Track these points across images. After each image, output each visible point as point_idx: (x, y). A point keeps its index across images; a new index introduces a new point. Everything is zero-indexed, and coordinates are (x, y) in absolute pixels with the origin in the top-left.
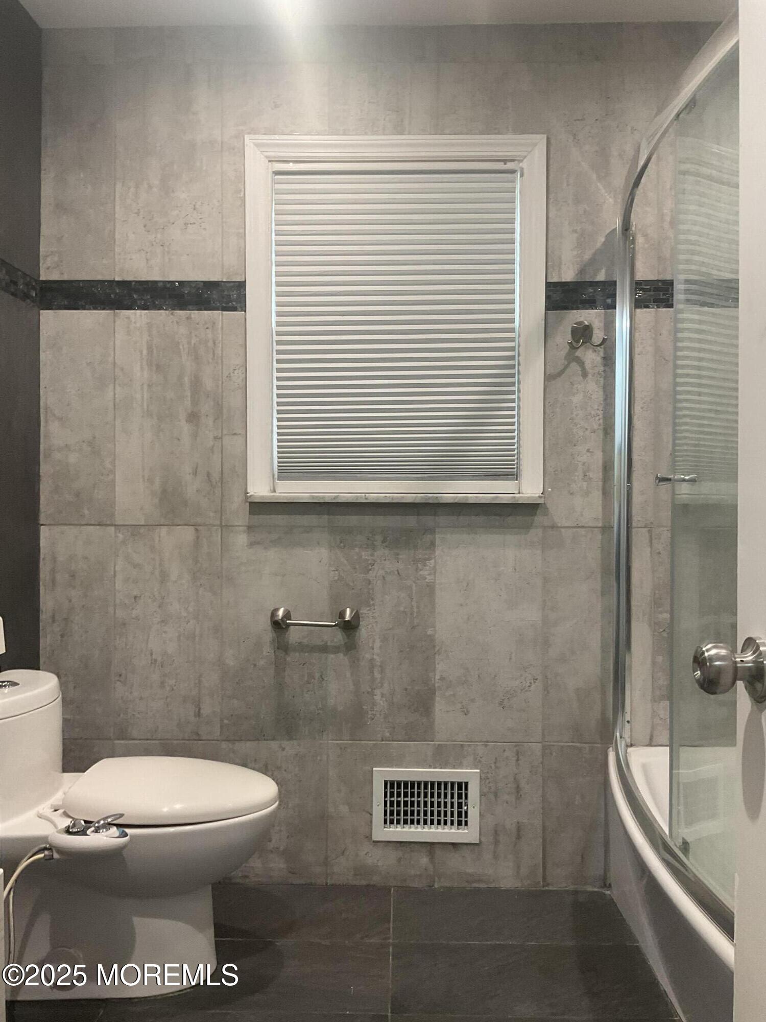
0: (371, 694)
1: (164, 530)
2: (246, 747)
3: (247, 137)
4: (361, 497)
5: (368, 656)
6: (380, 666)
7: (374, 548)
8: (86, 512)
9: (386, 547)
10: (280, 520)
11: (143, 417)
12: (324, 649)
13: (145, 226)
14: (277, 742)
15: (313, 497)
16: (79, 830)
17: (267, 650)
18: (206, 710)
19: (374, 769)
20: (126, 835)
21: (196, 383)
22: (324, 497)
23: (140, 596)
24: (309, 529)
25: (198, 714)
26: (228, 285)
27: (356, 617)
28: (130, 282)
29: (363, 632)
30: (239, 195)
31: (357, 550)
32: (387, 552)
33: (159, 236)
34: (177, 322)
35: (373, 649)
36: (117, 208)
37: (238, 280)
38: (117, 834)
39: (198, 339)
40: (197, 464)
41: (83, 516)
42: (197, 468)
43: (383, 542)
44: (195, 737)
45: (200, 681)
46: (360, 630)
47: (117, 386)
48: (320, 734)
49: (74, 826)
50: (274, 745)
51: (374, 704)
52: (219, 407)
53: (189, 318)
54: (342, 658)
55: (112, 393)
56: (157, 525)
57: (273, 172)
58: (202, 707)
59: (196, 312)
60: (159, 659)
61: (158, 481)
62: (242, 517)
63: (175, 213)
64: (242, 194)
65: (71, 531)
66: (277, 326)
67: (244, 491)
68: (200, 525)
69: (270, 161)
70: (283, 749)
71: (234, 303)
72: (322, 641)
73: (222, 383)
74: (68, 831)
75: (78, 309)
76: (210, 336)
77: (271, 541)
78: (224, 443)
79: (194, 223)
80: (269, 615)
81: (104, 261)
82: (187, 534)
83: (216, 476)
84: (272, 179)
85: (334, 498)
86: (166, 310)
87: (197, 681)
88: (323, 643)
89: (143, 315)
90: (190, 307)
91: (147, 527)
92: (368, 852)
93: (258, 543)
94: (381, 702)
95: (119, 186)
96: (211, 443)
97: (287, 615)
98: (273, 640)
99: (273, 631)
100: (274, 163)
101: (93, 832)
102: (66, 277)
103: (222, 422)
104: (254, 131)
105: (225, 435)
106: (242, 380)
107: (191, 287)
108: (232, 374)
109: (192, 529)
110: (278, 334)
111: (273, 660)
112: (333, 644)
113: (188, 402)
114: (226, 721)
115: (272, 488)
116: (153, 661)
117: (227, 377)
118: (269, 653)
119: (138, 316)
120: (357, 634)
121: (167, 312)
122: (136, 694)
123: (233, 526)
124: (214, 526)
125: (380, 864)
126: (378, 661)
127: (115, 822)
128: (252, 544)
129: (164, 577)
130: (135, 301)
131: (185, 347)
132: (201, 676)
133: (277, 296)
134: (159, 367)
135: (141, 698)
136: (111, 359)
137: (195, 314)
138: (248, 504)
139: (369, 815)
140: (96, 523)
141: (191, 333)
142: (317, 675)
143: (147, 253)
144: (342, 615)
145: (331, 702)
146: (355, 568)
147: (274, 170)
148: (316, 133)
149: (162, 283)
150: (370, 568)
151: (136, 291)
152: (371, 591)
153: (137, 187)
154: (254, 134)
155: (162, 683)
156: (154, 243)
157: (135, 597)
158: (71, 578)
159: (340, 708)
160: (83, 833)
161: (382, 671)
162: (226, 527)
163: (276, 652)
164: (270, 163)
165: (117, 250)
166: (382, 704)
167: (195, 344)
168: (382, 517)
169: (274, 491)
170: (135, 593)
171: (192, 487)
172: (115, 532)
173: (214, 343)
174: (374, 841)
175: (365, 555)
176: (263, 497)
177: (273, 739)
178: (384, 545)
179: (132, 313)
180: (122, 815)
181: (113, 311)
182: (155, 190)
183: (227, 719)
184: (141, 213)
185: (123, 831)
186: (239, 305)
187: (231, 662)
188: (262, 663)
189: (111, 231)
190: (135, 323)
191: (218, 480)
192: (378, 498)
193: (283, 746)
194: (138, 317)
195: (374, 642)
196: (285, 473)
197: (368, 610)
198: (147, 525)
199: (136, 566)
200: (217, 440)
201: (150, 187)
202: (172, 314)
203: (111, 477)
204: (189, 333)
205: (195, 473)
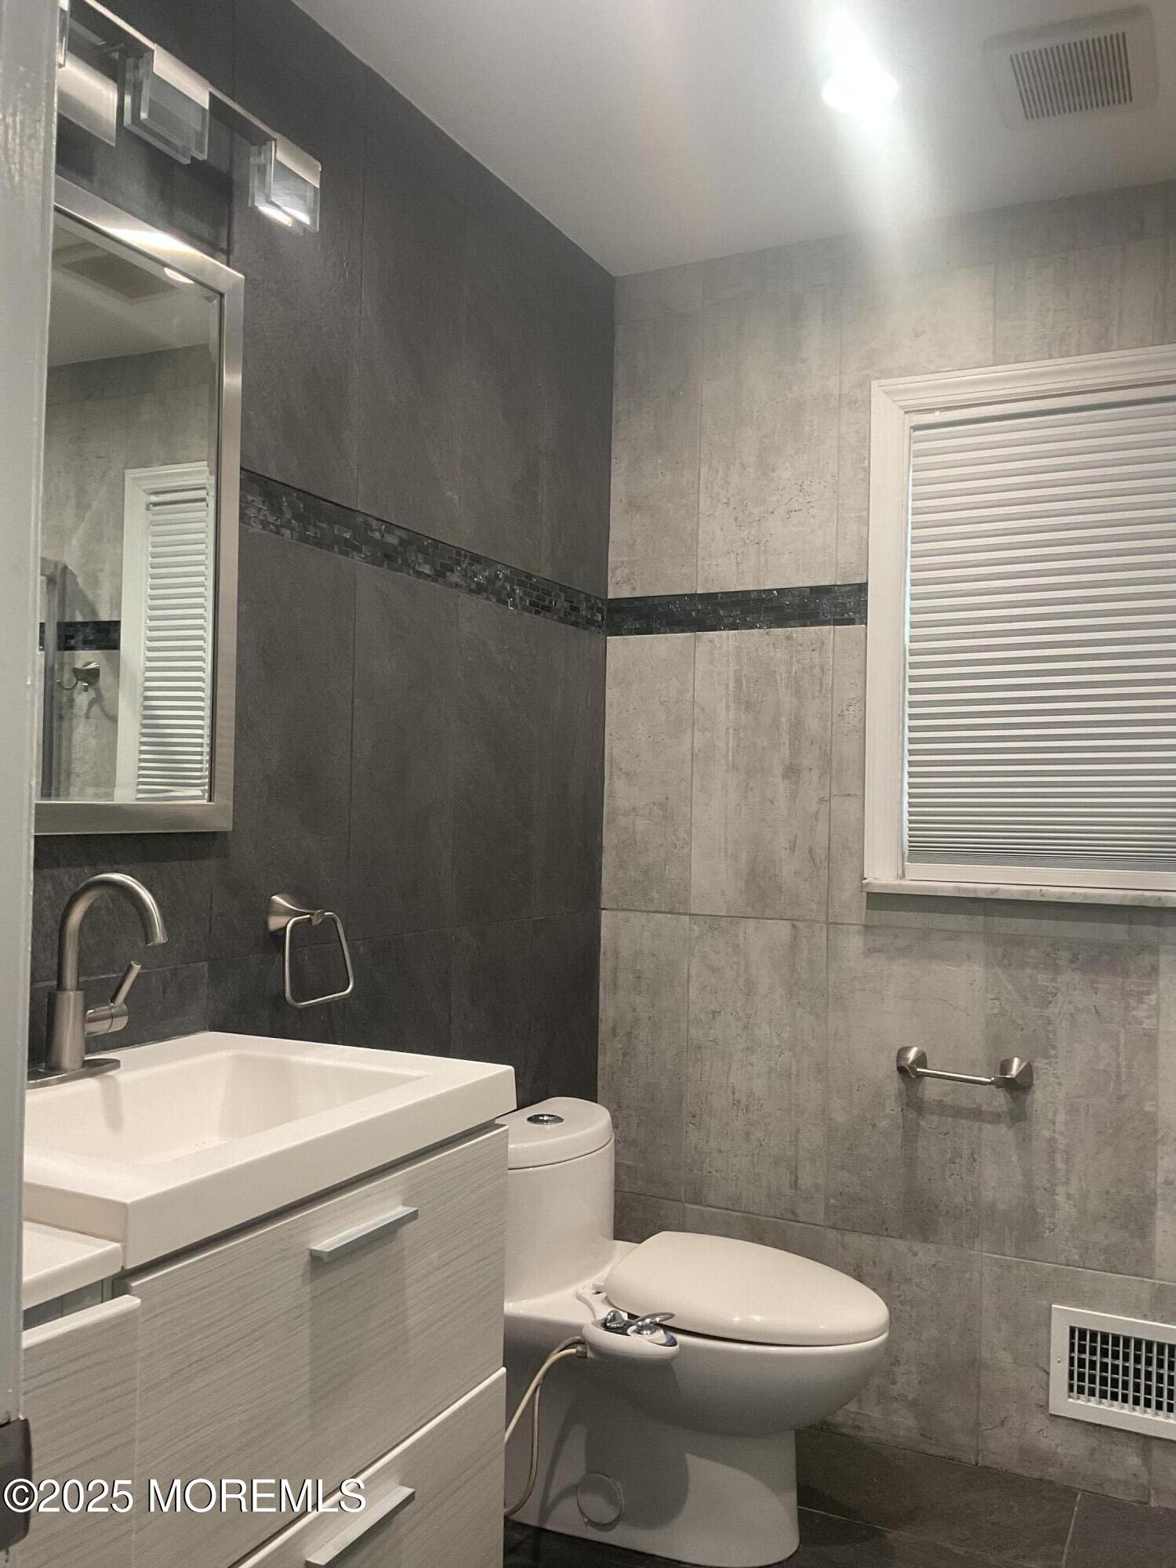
0: (1052, 1192)
1: (751, 923)
2: (861, 1243)
3: (874, 384)
4: (1034, 892)
5: (1046, 1133)
6: (1065, 1151)
7: (1056, 969)
8: (656, 895)
9: (1077, 969)
10: (913, 919)
11: (727, 771)
12: (977, 1114)
13: (736, 520)
14: (907, 1243)
15: (959, 889)
16: (618, 1325)
17: (892, 1107)
18: (806, 1181)
19: (1053, 1306)
20: (674, 1343)
21: (797, 725)
22: (975, 890)
23: (720, 1012)
24: (954, 935)
25: (795, 1185)
26: (843, 589)
27: (1027, 1072)
28: (716, 594)
29: (1039, 1096)
30: (862, 465)
31: (1028, 971)
32: (1077, 977)
33: (753, 531)
34: (774, 644)
35: (1054, 1123)
36: (702, 500)
37: (858, 581)
38: (664, 1341)
39: (800, 666)
40: (796, 836)
41: (651, 900)
42: (795, 841)
43: (1072, 961)
44: (789, 1216)
45: (797, 1139)
46: (1033, 1092)
47: (696, 730)
48: (971, 1241)
49: (614, 1319)
50: (901, 1245)
51: (1054, 1208)
52: (826, 758)
53: (789, 638)
54: (1005, 1133)
55: (690, 740)
56: (742, 917)
57: (912, 427)
58: (800, 1176)
59: (800, 629)
60: (744, 1102)
61: (744, 857)
62: (855, 912)
63: (774, 499)
64: (866, 464)
65: (637, 919)
66: (911, 642)
67: (859, 874)
68: (797, 920)
69: (906, 413)
70: (915, 1255)
71: (851, 614)
72: (975, 1103)
73: (832, 724)
74: (605, 1325)
75: (652, 634)
76: (817, 661)
77: (897, 950)
78: (833, 807)
79: (800, 510)
80: (894, 1054)
81: (684, 570)
82: (781, 931)
83: (821, 853)
84: (910, 435)
85: (992, 893)
86: (760, 628)
87: (793, 1138)
88: (975, 1106)
89: (730, 635)
90: (792, 623)
91: (729, 919)
92: (1042, 1430)
93: (880, 951)
94: (1067, 1206)
95: (704, 470)
96: (815, 808)
97: (921, 1060)
98: (900, 1093)
99: (900, 1080)
100: (911, 414)
101: (634, 1331)
102: (637, 594)
103: (830, 777)
104: (886, 374)
105: (835, 796)
106: (860, 719)
107: (793, 596)
108: (846, 712)
109: (787, 924)
110: (913, 653)
111: (900, 1121)
112: (990, 1109)
113: (785, 752)
114: (832, 1201)
115: (900, 873)
116: (735, 1102)
117: (839, 715)
118: (893, 1110)
119: (724, 637)
120: (1029, 1098)
121: (761, 631)
122: (713, 1144)
123: (842, 924)
124: (818, 922)
125: (1060, 1450)
126: (1061, 1144)
127: (664, 1323)
128: (870, 951)
129: (750, 989)
130: (721, 619)
131: (783, 675)
132: (798, 1131)
133: (912, 599)
134: (748, 705)
135: (720, 1151)
136: (689, 696)
137: (799, 633)
138: (865, 894)
139: (1045, 1374)
140: (667, 910)
141: (792, 657)
142: (966, 1153)
143: (737, 554)
144: (1005, 1067)
145: (988, 1195)
146: (1026, 998)
147: (912, 425)
148: (976, 365)
149: (756, 593)
150: (1050, 999)
151: (723, 605)
152: (1051, 1036)
153: (728, 468)
154: (885, 378)
155: (748, 1134)
156: (747, 541)
157: (714, 1012)
158: (636, 980)
159: (1002, 1207)
160: (622, 1330)
161: (1068, 1160)
162: (833, 924)
163: (904, 1111)
164: (907, 415)
165: (701, 553)
166: (1067, 1209)
167: (796, 673)
168: (1069, 923)
169: (903, 876)
170: (712, 1007)
171: (789, 867)
172: (690, 924)
173: (823, 670)
174: (1051, 1415)
175: (1042, 979)
176: (885, 886)
177: (901, 1237)
178: (1073, 966)
179: (717, 636)
180: (672, 1316)
181: (693, 634)
182: (750, 470)
183: (834, 1198)
184: (732, 502)
185: (673, 1338)
186: (857, 616)
187: (840, 1118)
188: (884, 1124)
189: (693, 530)
190: (721, 647)
191: (823, 857)
192: (1061, 895)
193: (915, 1249)
194: (724, 640)
195: (1055, 1113)
196: (919, 851)
197: (1047, 1064)
198: (729, 917)
199: (714, 970)
200: (824, 802)
201: (743, 466)
202: (767, 633)
203: (686, 850)
204: (789, 658)
205: (793, 848)
